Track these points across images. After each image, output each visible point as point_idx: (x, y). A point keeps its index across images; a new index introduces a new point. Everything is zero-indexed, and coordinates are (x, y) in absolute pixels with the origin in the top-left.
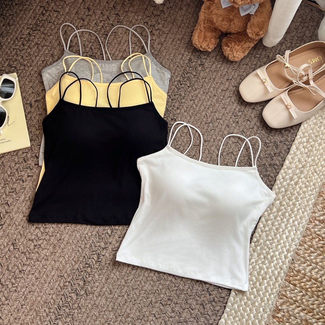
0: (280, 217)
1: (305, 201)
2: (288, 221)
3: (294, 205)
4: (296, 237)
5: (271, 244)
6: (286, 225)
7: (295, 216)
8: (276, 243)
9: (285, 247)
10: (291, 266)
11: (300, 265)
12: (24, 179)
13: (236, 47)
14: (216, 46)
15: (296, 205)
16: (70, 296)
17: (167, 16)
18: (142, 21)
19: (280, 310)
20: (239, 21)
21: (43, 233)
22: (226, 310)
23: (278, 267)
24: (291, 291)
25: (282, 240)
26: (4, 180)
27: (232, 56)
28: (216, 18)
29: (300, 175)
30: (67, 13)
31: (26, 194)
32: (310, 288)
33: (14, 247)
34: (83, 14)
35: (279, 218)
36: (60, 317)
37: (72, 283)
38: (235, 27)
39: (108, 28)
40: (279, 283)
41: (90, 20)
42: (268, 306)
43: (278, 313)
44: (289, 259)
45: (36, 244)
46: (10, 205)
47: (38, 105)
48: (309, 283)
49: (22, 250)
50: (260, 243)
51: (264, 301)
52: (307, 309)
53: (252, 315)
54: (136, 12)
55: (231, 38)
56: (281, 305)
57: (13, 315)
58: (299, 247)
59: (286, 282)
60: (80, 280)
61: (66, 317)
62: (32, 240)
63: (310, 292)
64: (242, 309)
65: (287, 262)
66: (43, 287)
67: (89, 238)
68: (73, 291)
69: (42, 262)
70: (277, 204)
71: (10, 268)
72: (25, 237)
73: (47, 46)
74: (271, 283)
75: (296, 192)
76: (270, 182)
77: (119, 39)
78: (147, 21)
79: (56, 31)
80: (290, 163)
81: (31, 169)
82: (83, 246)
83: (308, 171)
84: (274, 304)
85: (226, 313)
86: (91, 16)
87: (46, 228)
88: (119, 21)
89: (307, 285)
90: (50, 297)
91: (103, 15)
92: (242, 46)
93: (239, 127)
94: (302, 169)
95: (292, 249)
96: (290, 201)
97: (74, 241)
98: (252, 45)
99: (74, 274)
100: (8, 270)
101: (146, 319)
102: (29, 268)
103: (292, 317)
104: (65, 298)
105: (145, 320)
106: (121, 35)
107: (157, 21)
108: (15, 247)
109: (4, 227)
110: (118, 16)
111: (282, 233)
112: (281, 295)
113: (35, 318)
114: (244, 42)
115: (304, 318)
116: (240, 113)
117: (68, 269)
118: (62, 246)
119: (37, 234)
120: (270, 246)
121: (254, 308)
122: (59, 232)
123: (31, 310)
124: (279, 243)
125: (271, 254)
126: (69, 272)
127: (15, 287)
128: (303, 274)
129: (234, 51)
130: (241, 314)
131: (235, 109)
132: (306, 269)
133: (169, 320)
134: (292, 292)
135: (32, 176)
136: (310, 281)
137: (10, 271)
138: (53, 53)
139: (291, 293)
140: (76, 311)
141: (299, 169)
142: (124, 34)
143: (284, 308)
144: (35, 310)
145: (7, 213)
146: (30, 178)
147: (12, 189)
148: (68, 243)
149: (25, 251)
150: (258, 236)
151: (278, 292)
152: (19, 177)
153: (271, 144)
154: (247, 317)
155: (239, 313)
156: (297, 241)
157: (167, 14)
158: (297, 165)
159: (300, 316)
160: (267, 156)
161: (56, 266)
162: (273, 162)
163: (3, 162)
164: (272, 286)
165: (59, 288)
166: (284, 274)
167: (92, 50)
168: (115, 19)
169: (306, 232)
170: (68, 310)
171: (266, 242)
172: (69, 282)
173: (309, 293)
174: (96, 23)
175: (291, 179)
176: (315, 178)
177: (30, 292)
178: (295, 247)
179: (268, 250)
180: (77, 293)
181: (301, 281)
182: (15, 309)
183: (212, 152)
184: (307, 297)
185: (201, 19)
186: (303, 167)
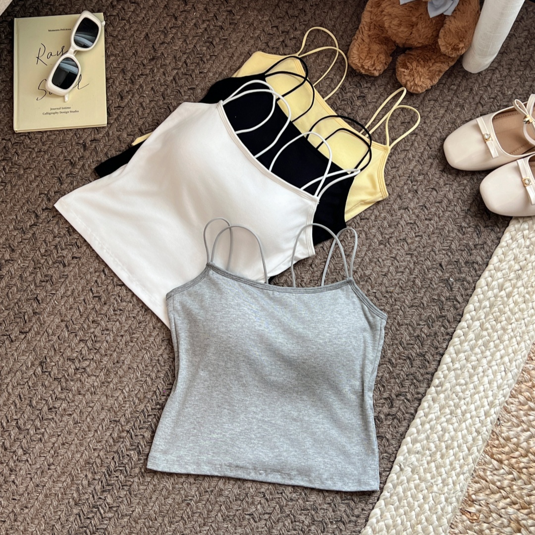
0: (479, 348)
1: (523, 325)
2: (493, 355)
3: (504, 329)
4: (505, 382)
5: (463, 391)
6: (489, 362)
7: (504, 348)
8: (472, 391)
9: (487, 397)
10: (495, 430)
11: (509, 430)
12: (66, 262)
13: (420, 69)
14: (386, 67)
15: (507, 329)
16: (128, 455)
17: (310, 18)
18: (269, 23)
19: (473, 501)
20: (426, 27)
21: (91, 349)
22: (384, 495)
23: (474, 429)
24: (494, 470)
25: (482, 386)
26: (33, 261)
27: (412, 84)
28: (389, 21)
29: (516, 283)
30: (151, 7)
31: (68, 285)
32: (526, 468)
33: (43, 369)
34: (176, 10)
35: (477, 350)
36: (111, 487)
37: (133, 433)
38: (420, 36)
39: (214, 32)
40: (473, 456)
41: (186, 18)
42: (454, 493)
43: (470, 506)
44: (491, 418)
45: (78, 366)
46: (40, 302)
47: (95, 147)
48: (525, 460)
49: (55, 374)
50: (444, 388)
51: (448, 485)
52: (520, 503)
53: (426, 507)
54: (261, 9)
55: (412, 55)
56: (476, 493)
57: (33, 480)
58: (510, 399)
59: (487, 456)
60: (145, 430)
61: (119, 488)
62: (72, 360)
63: (525, 474)
64: (410, 495)
65: (489, 423)
66: (85, 438)
67: (164, 362)
68: (134, 447)
69: (86, 397)
70: (475, 326)
71: (34, 403)
72: (61, 354)
73: (115, 56)
74: (459, 456)
75: (507, 309)
76: (466, 290)
77: (231, 51)
78: (277, 25)
79: (132, 32)
80: (500, 261)
81: (78, 246)
82: (154, 375)
83: (529, 277)
84: (465, 490)
85: (384, 499)
86: (189, 12)
87: (96, 341)
88: (232, 21)
89: (521, 462)
90: (96, 455)
91: (208, 12)
92: (430, 67)
93: (418, 199)
94: (520, 272)
95: (497, 402)
96: (497, 323)
97: (140, 365)
98: (446, 68)
99: (136, 420)
100: (31, 405)
101: (250, 500)
102: (64, 405)
103: (494, 515)
104: (119, 457)
105: (247, 502)
106: (234, 45)
107: (293, 25)
108: (45, 370)
109: (29, 336)
110: (232, 15)
111: (482, 374)
112: (477, 476)
113: (68, 487)
114: (433, 61)
115: (513, 517)
116: (421, 177)
117: (127, 410)
118: (121, 373)
119: (81, 350)
120: (461, 394)
121: (431, 495)
122: (117, 350)
123: (63, 473)
124: (477, 390)
125: (462, 408)
126: (128, 415)
127: (40, 434)
128: (514, 444)
129: (416, 75)
130: (409, 503)
131: (413, 170)
132: (519, 436)
133: (287, 505)
134: (495, 472)
135: (80, 258)
136: (526, 456)
137: (33, 408)
138: (125, 66)
139: (494, 474)
140: (136, 479)
141: (515, 272)
142: (240, 44)
143: (480, 498)
144: (70, 474)
145: (35, 313)
146: (75, 261)
147: (46, 276)
148: (129, 368)
149: (60, 376)
150: (442, 376)
151: (472, 472)
152: (58, 257)
153: (469, 229)
154: (419, 509)
155: (405, 501)
156: (507, 390)
157: (309, 15)
158: (511, 265)
159: (507, 513)
160: (463, 248)
161: (108, 405)
162: (472, 258)
163: (34, 233)
164: (462, 461)
165: (111, 441)
166: (484, 442)
167: (187, 65)
168: (227, 18)
169: (522, 375)
170: (123, 477)
171: (454, 387)
172: (128, 432)
173: (523, 477)
174: (195, 24)
175: (500, 287)
177: (63, 444)
178: (503, 398)
179: (458, 400)
180: (140, 451)
181: (512, 455)
182: (37, 469)
183: (372, 237)
184: (520, 482)
185: (365, 23)
186: (521, 269)
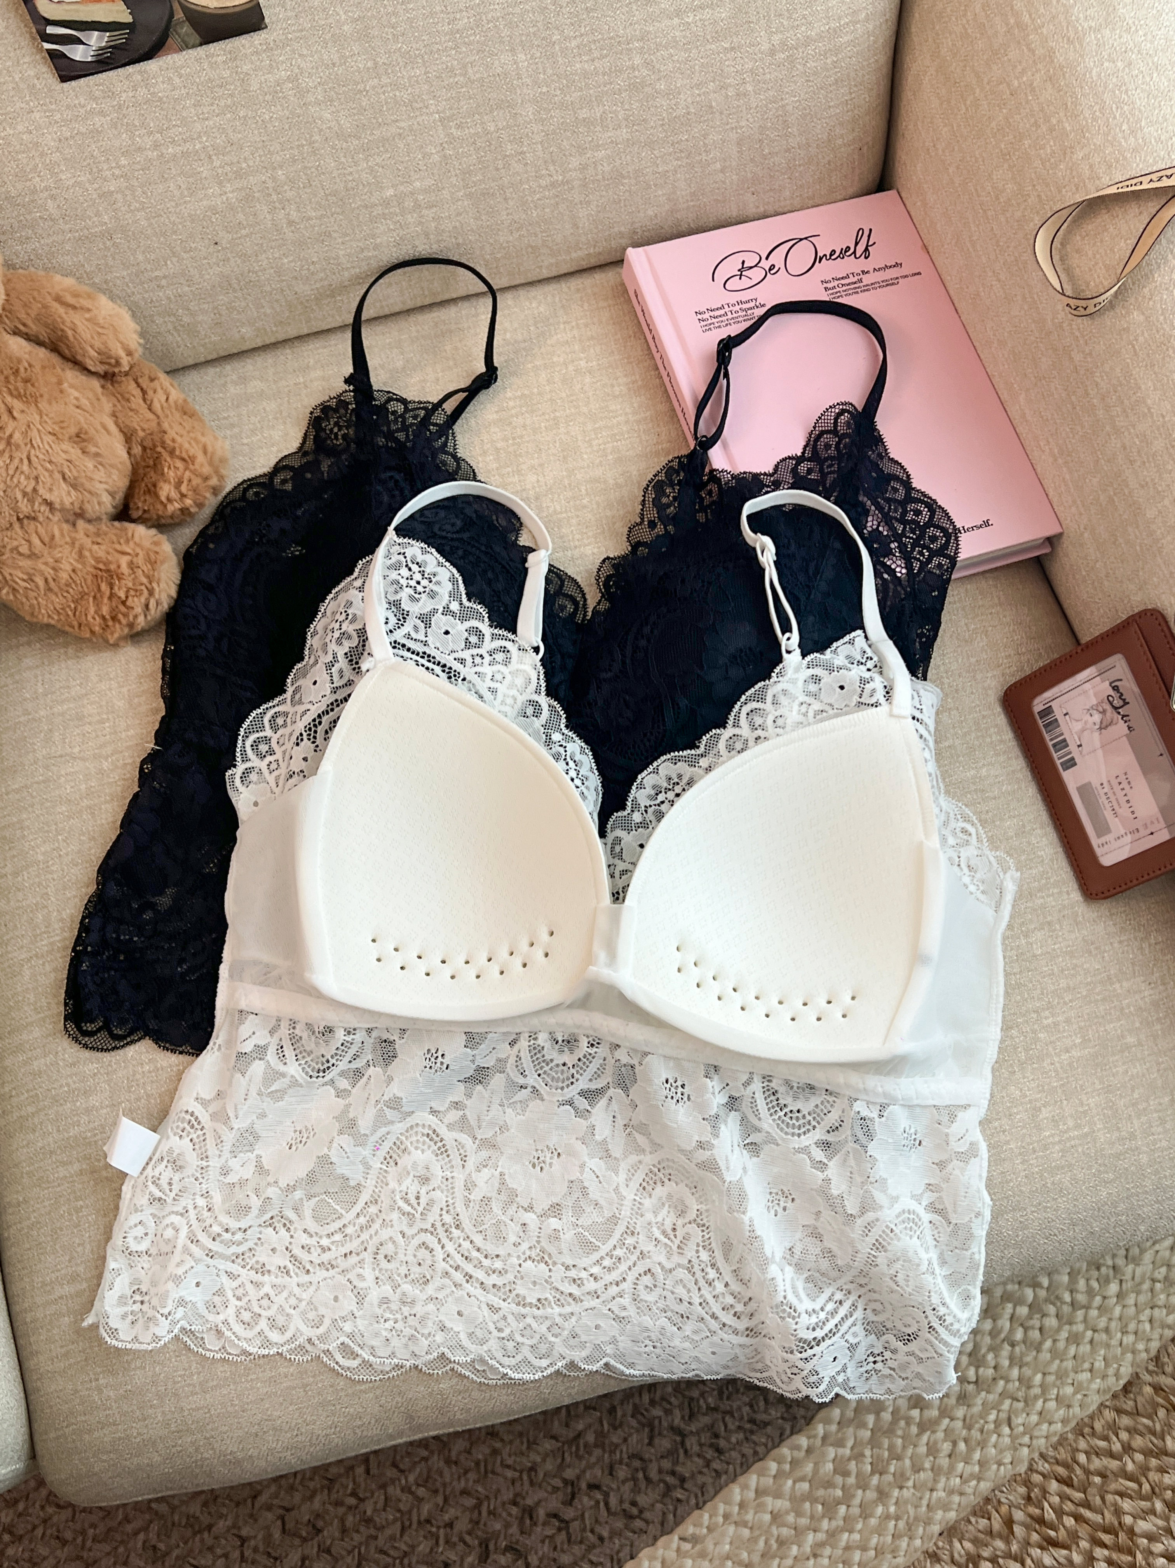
1: (925, 1502)
2: (832, 1533)
6: (818, 1545)
7: (862, 1532)
15: (888, 1496)
75: (908, 1452)
83: (985, 1407)
96: (873, 1473)
150: (706, 1523)
176: (997, 1442)
186: (976, 1382)
